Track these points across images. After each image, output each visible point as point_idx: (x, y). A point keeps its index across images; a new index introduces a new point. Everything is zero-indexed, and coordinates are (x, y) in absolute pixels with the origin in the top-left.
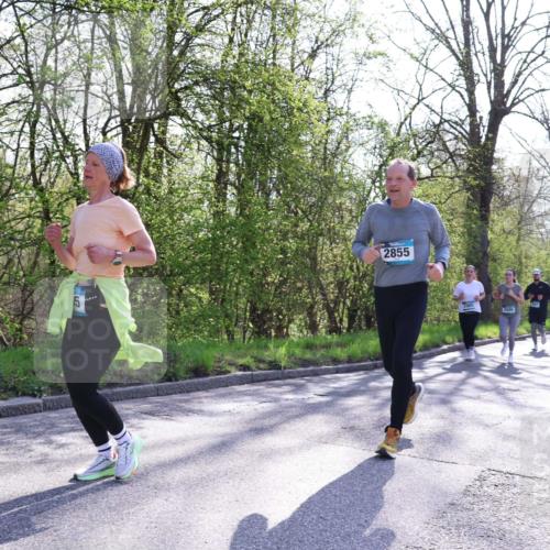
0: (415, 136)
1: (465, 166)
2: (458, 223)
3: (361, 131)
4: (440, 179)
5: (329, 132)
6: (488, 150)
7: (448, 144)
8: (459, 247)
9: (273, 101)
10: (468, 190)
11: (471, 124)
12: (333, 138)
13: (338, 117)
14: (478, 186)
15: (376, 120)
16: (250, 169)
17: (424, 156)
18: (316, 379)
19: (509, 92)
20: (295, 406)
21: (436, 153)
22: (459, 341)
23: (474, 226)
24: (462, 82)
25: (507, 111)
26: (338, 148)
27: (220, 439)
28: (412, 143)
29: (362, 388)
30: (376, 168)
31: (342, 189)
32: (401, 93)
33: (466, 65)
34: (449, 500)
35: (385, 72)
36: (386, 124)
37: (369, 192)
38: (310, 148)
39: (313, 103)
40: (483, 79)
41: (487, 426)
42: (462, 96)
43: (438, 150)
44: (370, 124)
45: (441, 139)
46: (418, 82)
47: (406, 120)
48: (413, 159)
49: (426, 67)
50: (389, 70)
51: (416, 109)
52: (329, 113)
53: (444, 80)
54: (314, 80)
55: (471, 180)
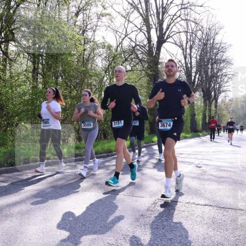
0: (124, 52)
1: (146, 66)
2: (144, 91)
3: (100, 50)
4: (135, 71)
5: (84, 50)
6: (156, 58)
10: (148, 76)
11: (149, 47)
12: (87, 52)
13: (89, 43)
14: (152, 74)
15: (106, 45)
16: (49, 67)
17: (128, 61)
18: (81, 162)
19: (165, 32)
20: (71, 175)
21: (134, 60)
22: (145, 143)
24: (145, 28)
25: (165, 41)
26: (89, 57)
27: (37, 192)
28: (123, 54)
29: (102, 166)
30: (107, 66)
31: (91, 76)
32: (118, 33)
33: (146, 21)
34: (141, 213)
35: (110, 23)
36: (111, 46)
37: (104, 77)
38: (76, 57)
39: (77, 36)
40: (154, 26)
41: (157, 180)
42: (145, 34)
43: (134, 58)
44: (104, 47)
45: (136, 53)
46: (125, 27)
47: (120, 44)
48: (124, 63)
49: (128, 21)
50: (112, 22)
51: (124, 40)
52: (85, 41)
53: (137, 27)
54: (77, 25)
55: (149, 72)
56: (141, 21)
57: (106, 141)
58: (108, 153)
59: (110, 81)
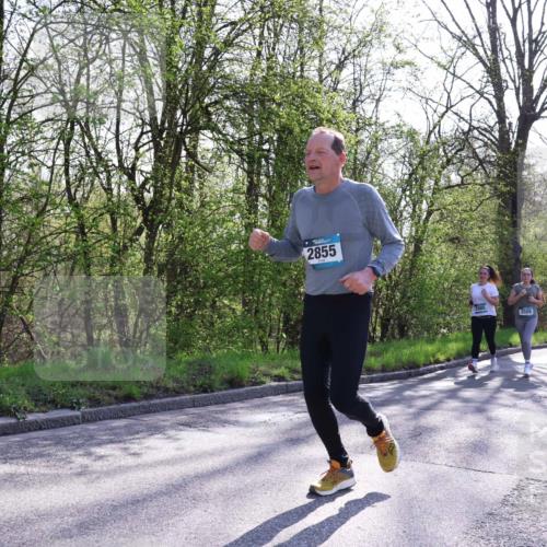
0: (444, 144)
1: (495, 173)
2: (490, 230)
3: (390, 141)
4: (470, 186)
5: (359, 142)
6: (518, 156)
7: (477, 151)
8: (491, 255)
9: (303, 114)
10: (499, 197)
11: (500, 131)
12: (363, 148)
13: (367, 127)
14: (509, 192)
15: (405, 129)
16: (283, 182)
17: (453, 164)
19: (538, 97)
21: (466, 161)
23: (506, 233)
24: (490, 89)
25: (536, 117)
26: (367, 158)
27: (257, 450)
28: (441, 150)
29: (397, 397)
30: (406, 177)
32: (430, 102)
33: (493, 72)
34: (487, 510)
35: (413, 81)
36: (415, 132)
37: (400, 201)
39: (343, 114)
41: (524, 434)
42: (490, 102)
43: (468, 157)
44: (399, 133)
45: (471, 146)
46: (446, 90)
47: (434, 128)
48: (443, 168)
49: (454, 75)
50: (417, 79)
51: (445, 117)
52: (358, 123)
53: (472, 87)
54: (342, 91)
55: (502, 187)
56: (482, 74)
57: (404, 342)
58: (411, 368)
59: (414, 210)
